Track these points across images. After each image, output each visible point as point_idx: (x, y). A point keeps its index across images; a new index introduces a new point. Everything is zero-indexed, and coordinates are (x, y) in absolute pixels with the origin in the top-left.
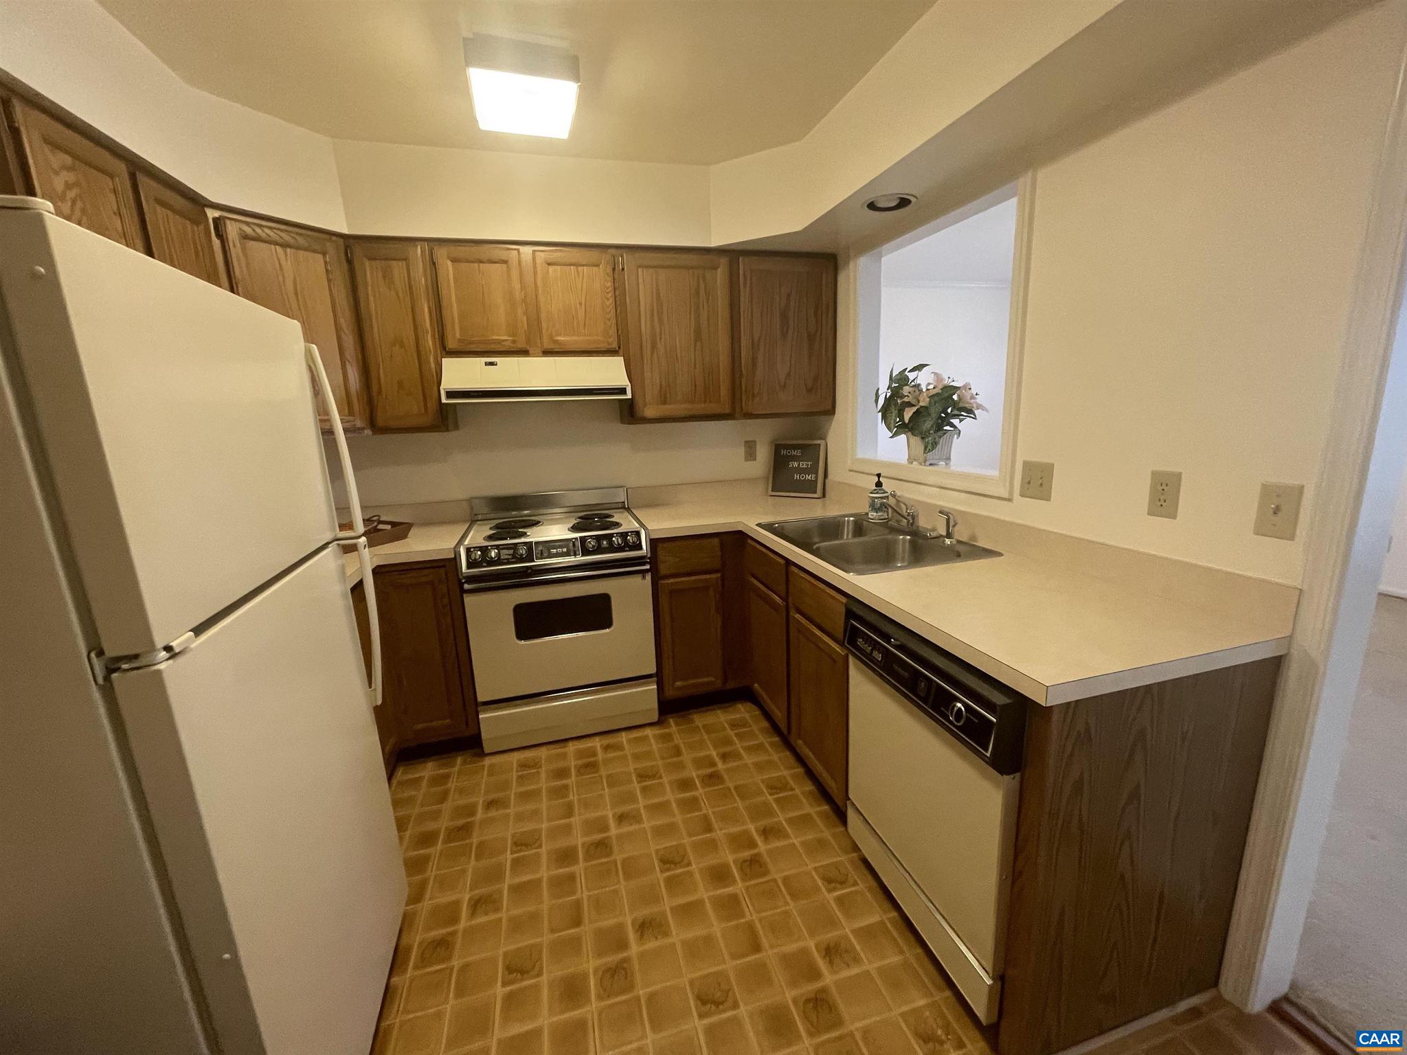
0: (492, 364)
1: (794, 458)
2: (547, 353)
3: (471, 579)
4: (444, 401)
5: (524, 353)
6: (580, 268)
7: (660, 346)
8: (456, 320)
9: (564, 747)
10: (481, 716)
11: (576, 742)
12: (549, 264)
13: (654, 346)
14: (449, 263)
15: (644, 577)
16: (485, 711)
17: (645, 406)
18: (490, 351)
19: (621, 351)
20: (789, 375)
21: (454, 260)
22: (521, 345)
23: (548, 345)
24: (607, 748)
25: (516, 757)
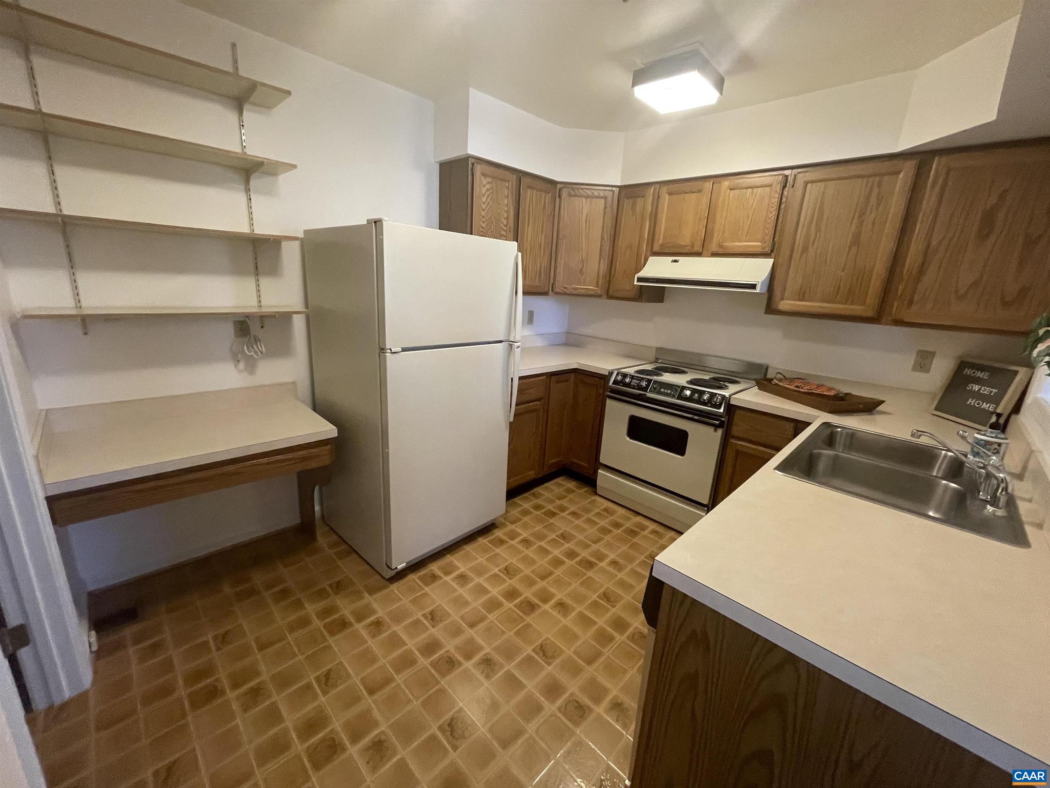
0: (676, 261)
1: (977, 381)
2: (714, 255)
3: (613, 391)
4: (635, 283)
5: (699, 254)
6: (755, 190)
7: (812, 250)
8: (662, 232)
9: (635, 516)
10: (599, 471)
11: (642, 518)
12: (731, 189)
13: (805, 249)
14: (667, 195)
15: (715, 430)
16: (603, 470)
17: (782, 299)
18: (675, 252)
19: (773, 255)
20: (975, 284)
21: (670, 194)
22: (697, 248)
23: (714, 248)
24: (654, 532)
25: (607, 504)
